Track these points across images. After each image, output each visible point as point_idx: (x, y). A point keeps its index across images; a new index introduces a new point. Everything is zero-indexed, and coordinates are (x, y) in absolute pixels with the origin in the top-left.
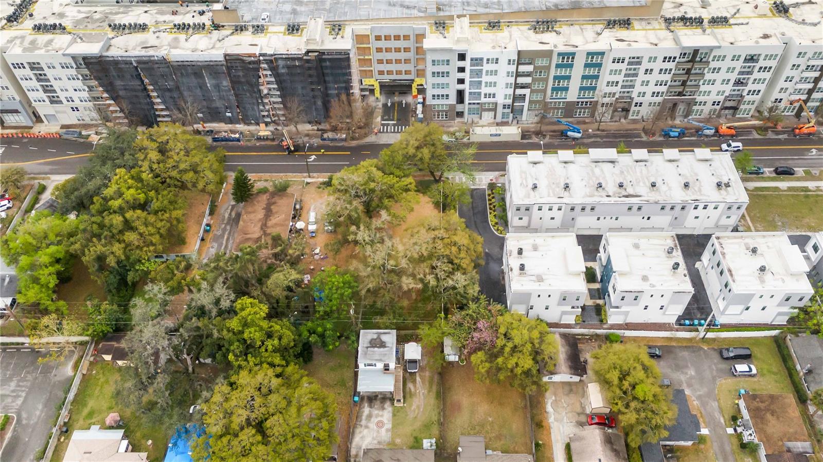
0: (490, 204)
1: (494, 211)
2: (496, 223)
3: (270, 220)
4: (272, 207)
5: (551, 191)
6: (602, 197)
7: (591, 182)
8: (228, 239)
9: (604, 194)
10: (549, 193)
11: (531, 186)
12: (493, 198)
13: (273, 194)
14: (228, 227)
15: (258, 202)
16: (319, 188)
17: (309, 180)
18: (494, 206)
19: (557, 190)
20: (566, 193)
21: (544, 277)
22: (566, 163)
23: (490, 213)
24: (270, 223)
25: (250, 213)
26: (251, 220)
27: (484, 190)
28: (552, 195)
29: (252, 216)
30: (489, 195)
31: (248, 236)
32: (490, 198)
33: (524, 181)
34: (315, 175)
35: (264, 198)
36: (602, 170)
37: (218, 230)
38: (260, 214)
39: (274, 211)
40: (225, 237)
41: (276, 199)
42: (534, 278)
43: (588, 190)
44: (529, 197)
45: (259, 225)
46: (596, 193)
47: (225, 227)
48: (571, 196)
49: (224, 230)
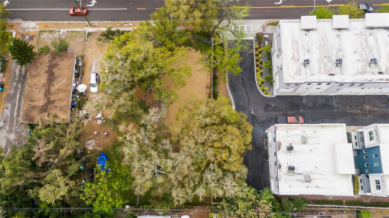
0: (257, 61)
1: (261, 68)
2: (262, 83)
3: (53, 86)
4: (54, 70)
5: (322, 67)
6: (374, 74)
7: (364, 54)
8: (20, 99)
9: (377, 70)
10: (320, 69)
11: (302, 61)
12: (260, 52)
13: (54, 56)
14: (20, 86)
15: (41, 64)
16: (100, 40)
17: (91, 30)
18: (261, 63)
19: (329, 64)
20: (338, 69)
21: (312, 177)
22: (339, 29)
23: (257, 71)
24: (53, 89)
25: (34, 76)
26: (35, 85)
27: (251, 41)
28: (323, 71)
29: (36, 80)
30: (256, 49)
31: (34, 104)
32: (257, 53)
33: (296, 53)
34: (96, 23)
35: (46, 59)
36: (376, 39)
37: (10, 89)
38: (43, 79)
39: (56, 74)
40: (18, 97)
41: (57, 60)
42: (301, 178)
43: (360, 65)
44: (300, 74)
45: (43, 91)
46: (368, 69)
47: (17, 85)
48: (342, 74)
49: (16, 88)
